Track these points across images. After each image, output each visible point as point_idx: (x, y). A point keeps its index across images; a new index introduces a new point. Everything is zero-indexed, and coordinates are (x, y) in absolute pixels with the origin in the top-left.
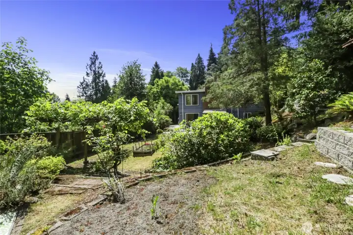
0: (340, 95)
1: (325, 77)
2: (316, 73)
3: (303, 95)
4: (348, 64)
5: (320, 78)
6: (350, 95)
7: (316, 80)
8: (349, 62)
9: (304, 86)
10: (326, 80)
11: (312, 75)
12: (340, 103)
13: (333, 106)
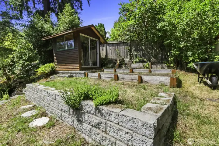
0: (41, 65)
1: (33, 54)
2: (29, 51)
3: (20, 63)
4: (46, 49)
5: (30, 54)
6: (46, 66)
7: (29, 55)
8: (47, 48)
9: (21, 58)
10: (34, 56)
11: (26, 51)
12: (41, 69)
13: (38, 71)
